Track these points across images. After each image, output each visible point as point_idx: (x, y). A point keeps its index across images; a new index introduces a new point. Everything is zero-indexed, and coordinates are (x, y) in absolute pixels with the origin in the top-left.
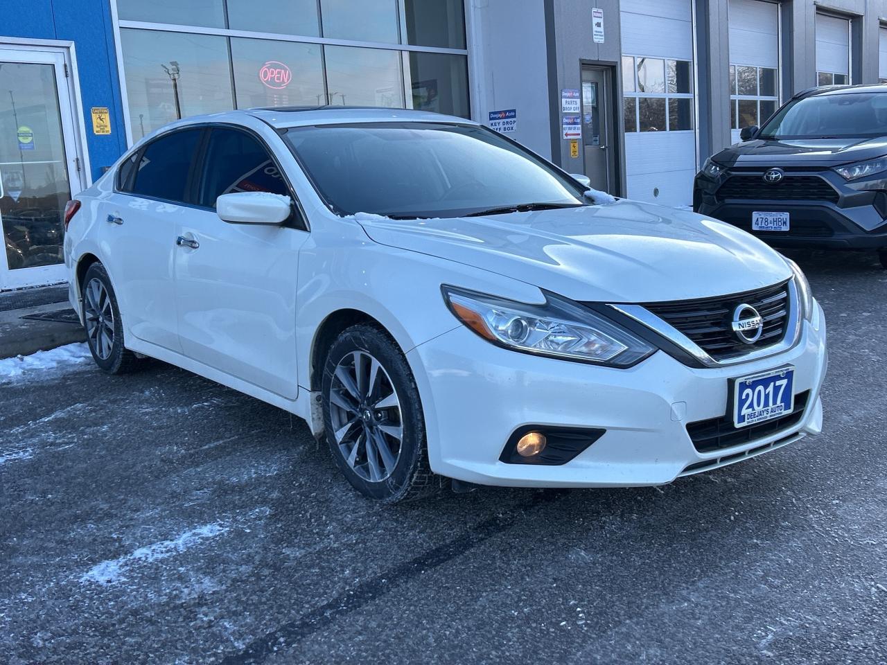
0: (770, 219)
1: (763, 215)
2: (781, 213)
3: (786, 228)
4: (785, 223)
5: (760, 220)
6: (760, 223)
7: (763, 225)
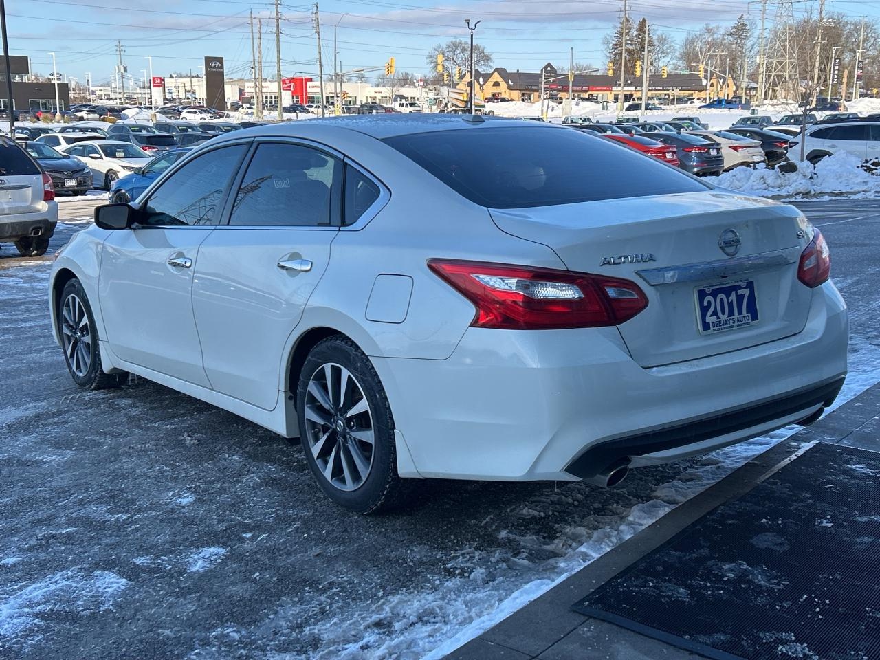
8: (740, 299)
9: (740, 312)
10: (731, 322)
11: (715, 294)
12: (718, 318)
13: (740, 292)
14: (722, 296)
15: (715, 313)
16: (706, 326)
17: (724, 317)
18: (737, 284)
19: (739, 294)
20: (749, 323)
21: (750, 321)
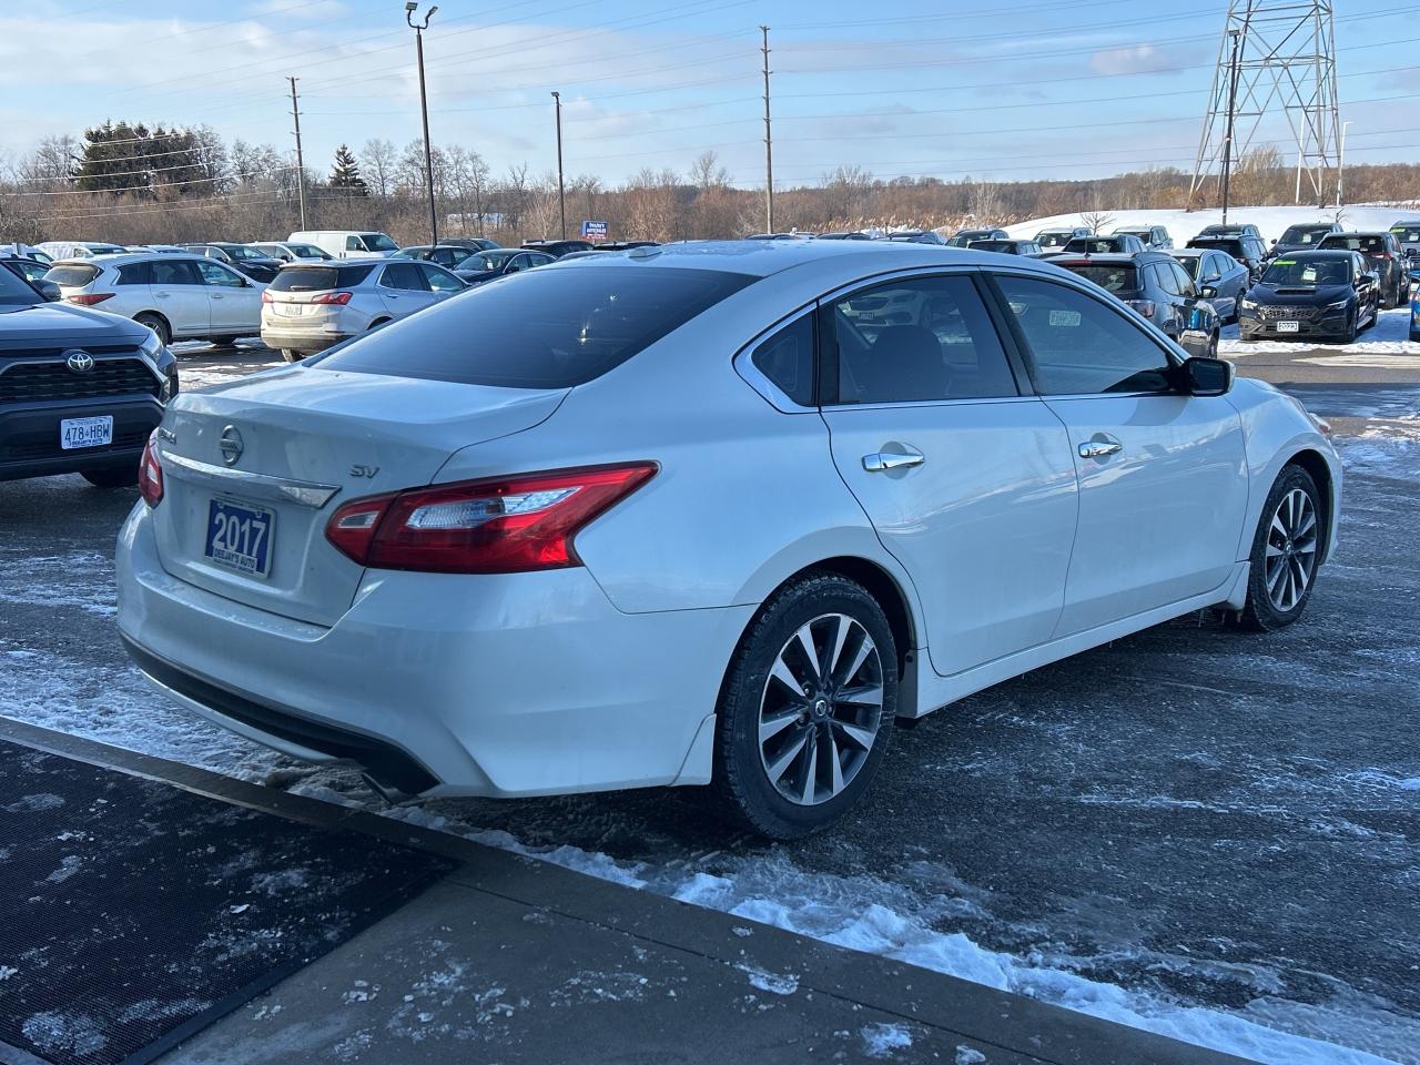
0: (86, 428)
1: (76, 423)
2: (102, 418)
3: (107, 440)
4: (106, 432)
5: (72, 432)
6: (72, 436)
7: (77, 439)
8: (254, 532)
9: (250, 553)
10: (234, 559)
11: (229, 512)
12: (226, 547)
13: (256, 524)
14: (234, 519)
15: (223, 539)
16: (209, 551)
17: (232, 549)
18: (251, 510)
19: (254, 526)
20: (252, 572)
21: (254, 569)
